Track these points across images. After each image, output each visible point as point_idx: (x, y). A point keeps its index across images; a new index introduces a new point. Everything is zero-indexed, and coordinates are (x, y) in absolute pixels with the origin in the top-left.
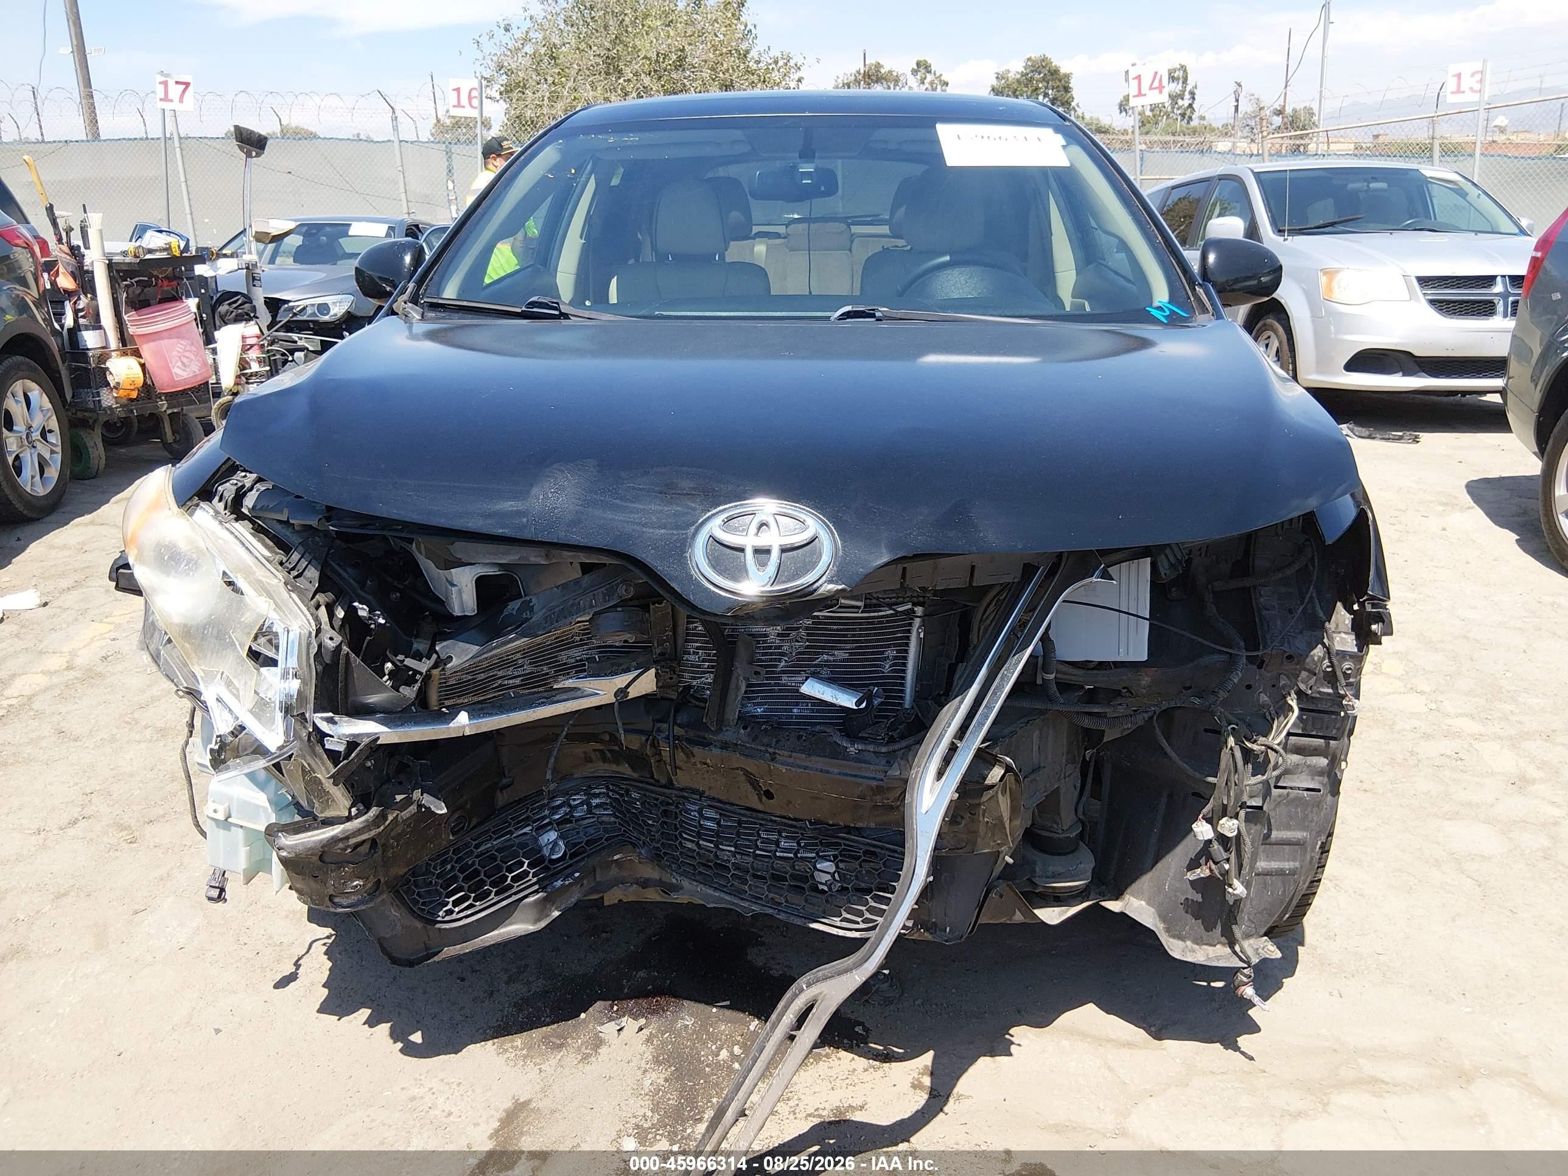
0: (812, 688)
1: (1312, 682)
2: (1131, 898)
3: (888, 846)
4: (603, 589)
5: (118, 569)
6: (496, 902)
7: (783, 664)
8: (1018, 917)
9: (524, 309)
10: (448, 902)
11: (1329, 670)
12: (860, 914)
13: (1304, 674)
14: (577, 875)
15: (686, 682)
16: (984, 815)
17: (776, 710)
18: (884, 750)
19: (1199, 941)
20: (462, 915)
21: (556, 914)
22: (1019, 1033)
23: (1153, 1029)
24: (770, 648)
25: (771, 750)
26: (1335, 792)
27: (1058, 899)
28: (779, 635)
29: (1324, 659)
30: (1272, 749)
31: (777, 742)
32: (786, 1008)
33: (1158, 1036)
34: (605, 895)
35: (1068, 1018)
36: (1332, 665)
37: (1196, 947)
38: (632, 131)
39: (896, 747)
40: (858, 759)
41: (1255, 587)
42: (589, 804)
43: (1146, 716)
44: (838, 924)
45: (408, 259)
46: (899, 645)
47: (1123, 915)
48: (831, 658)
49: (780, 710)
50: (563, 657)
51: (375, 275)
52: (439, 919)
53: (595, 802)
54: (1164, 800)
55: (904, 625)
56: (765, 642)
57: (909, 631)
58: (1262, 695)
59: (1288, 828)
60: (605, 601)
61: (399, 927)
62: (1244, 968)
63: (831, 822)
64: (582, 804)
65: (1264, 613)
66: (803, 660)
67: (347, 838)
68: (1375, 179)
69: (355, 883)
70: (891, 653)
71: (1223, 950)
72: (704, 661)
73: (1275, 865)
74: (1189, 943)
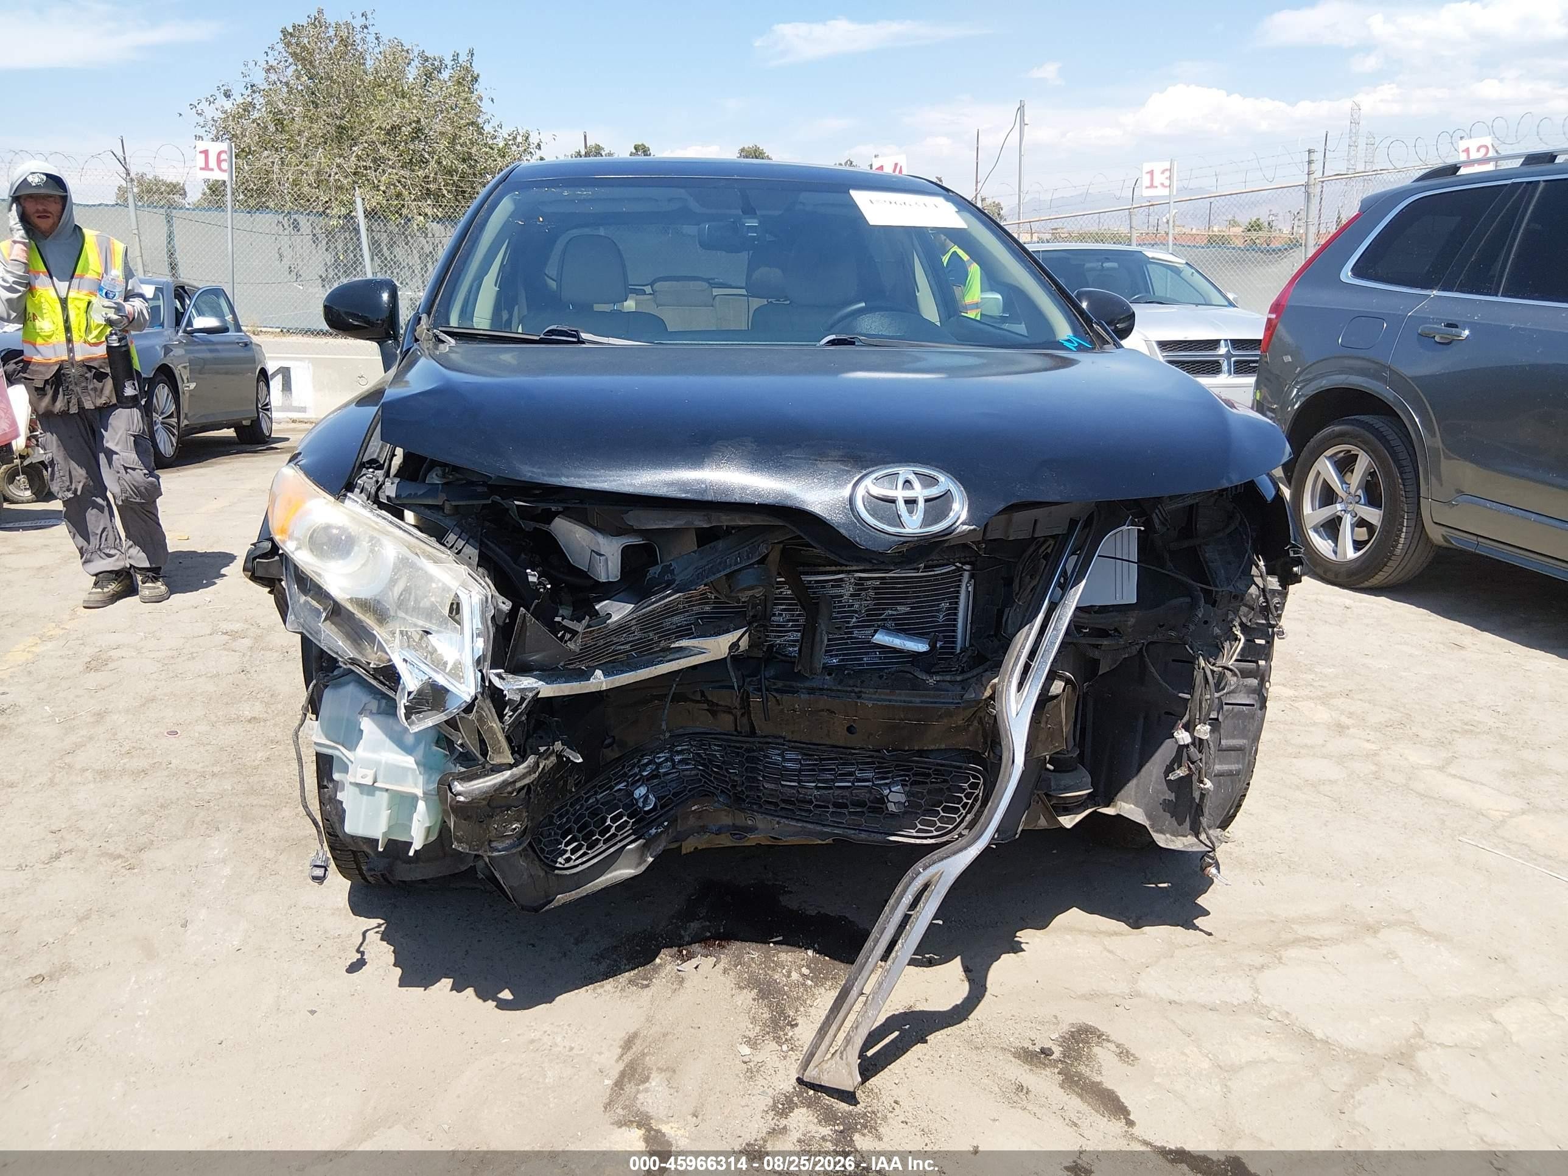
0: (882, 638)
1: (1251, 616)
2: (1123, 804)
3: (955, 763)
4: (747, 548)
5: (254, 559)
6: (603, 850)
7: (854, 620)
8: (1043, 823)
9: (542, 336)
10: (567, 851)
11: (1264, 604)
12: (933, 824)
13: (1244, 609)
14: (666, 824)
15: (770, 641)
16: (1046, 723)
17: (847, 660)
18: (959, 678)
19: (1175, 834)
20: (578, 862)
21: (650, 860)
22: (1025, 936)
23: (1131, 921)
24: (844, 607)
25: (857, 690)
26: (1263, 707)
27: (1068, 808)
28: (852, 595)
29: (1259, 597)
30: (1228, 669)
31: (862, 682)
32: (904, 891)
33: (1136, 925)
34: (683, 843)
35: (1061, 920)
36: (1267, 601)
37: (1173, 838)
38: (583, 186)
39: (969, 675)
40: (937, 688)
41: (1200, 546)
42: (673, 761)
43: (1138, 647)
44: (915, 834)
45: (385, 296)
46: (952, 598)
47: (1119, 816)
48: (895, 613)
49: (852, 660)
50: (667, 623)
51: (342, 310)
52: (558, 865)
53: (677, 758)
54: (1141, 721)
55: (955, 581)
56: (840, 602)
57: (959, 586)
58: (1215, 628)
59: (1233, 737)
60: (748, 558)
61: (525, 876)
62: (1209, 852)
63: (907, 748)
64: (666, 760)
65: (1210, 564)
66: (872, 615)
67: (514, 782)
68: (1107, 260)
69: (514, 826)
70: (945, 605)
71: (1192, 839)
72: (789, 621)
73: (1226, 767)
74: (1168, 835)
